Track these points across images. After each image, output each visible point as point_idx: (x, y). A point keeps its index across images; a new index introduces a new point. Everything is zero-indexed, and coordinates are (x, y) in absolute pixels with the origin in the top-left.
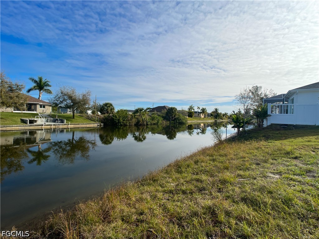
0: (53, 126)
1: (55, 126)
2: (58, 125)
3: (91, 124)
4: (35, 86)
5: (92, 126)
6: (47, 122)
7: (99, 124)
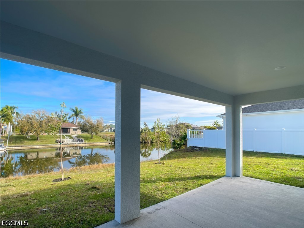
0: (74, 145)
1: (76, 145)
2: (78, 144)
3: (103, 143)
4: (73, 114)
5: (105, 144)
6: (73, 141)
7: (110, 143)
